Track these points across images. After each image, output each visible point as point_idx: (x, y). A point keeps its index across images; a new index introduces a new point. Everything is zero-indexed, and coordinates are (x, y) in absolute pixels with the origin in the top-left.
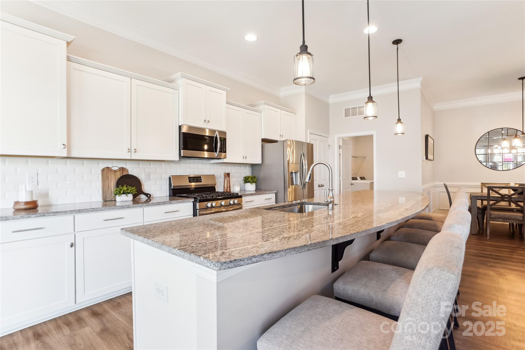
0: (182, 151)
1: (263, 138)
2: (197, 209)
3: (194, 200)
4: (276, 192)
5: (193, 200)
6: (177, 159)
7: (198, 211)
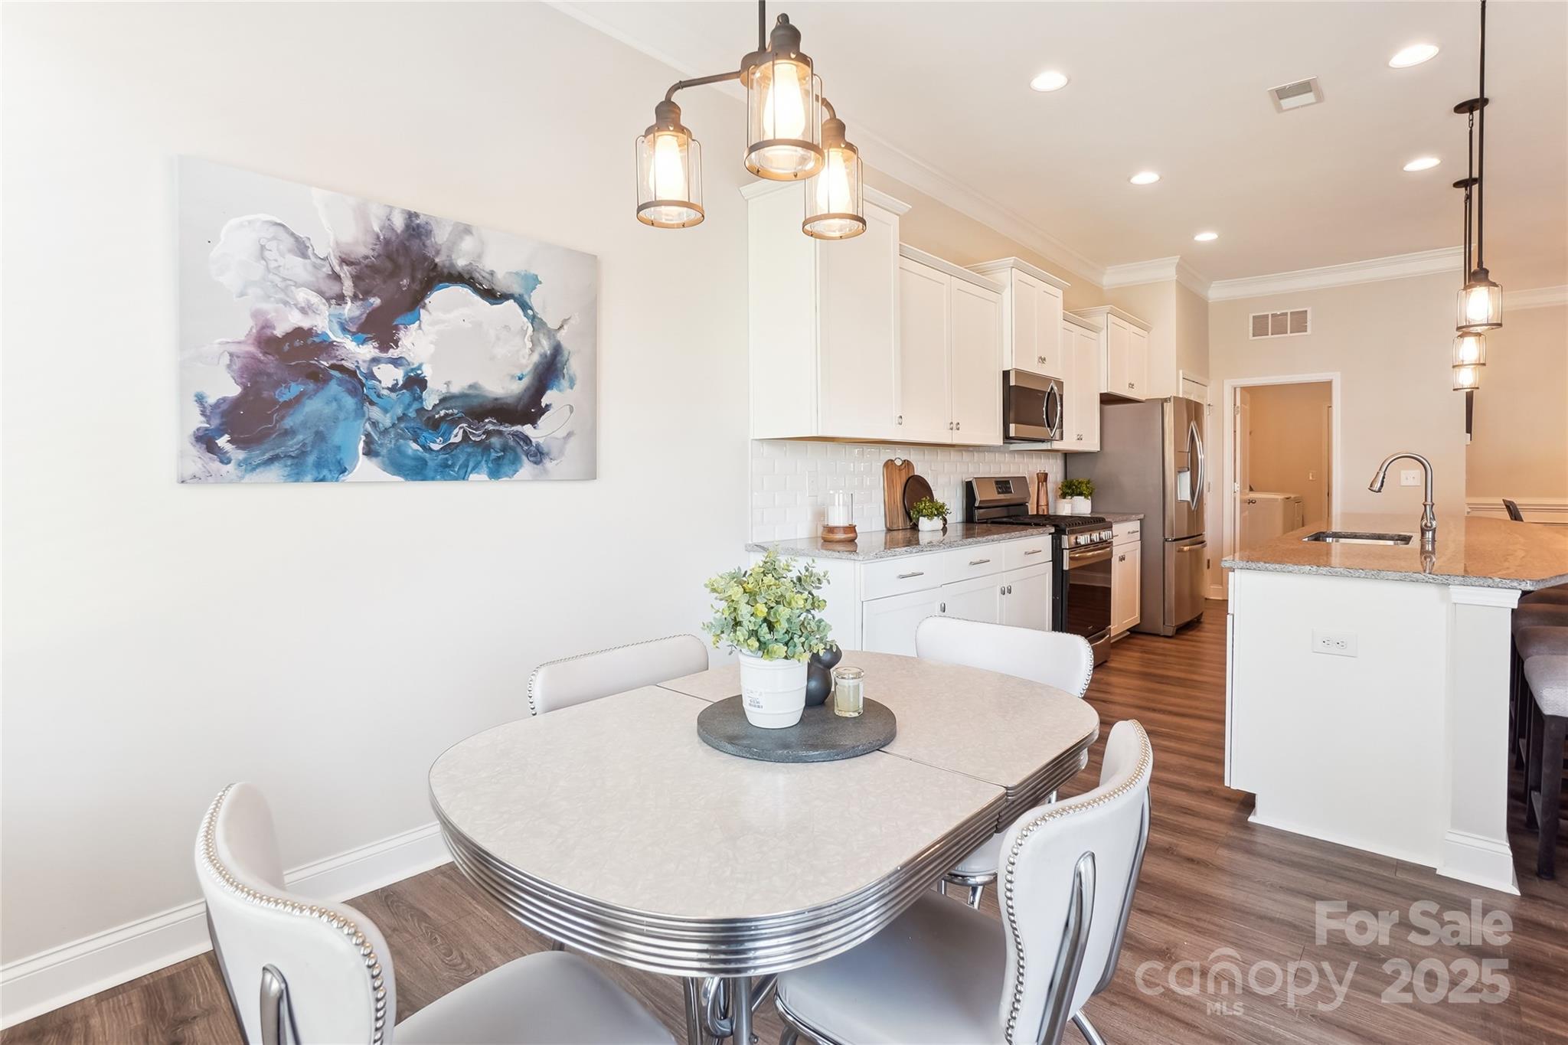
0: (1012, 426)
1: (1106, 392)
2: (1063, 547)
3: (1055, 530)
4: (1142, 516)
5: (1053, 530)
6: (998, 441)
7: (1066, 553)
